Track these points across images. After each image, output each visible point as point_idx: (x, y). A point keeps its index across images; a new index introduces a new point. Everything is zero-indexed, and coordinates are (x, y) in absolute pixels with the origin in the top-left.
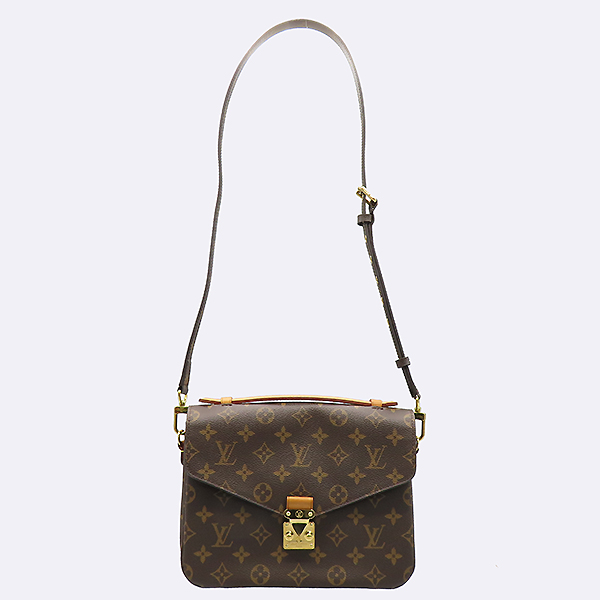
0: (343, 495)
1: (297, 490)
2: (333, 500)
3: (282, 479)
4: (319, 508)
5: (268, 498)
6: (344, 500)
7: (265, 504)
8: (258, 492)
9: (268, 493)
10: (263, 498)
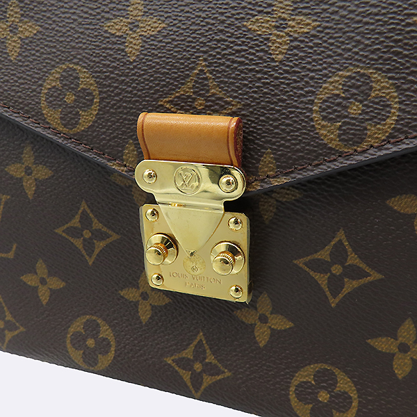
0: (378, 110)
1: (187, 89)
2: (328, 133)
3: (133, 47)
5: (87, 119)
6: (376, 132)
7: (79, 139)
8: (55, 98)
9: (84, 99)
10: (70, 119)
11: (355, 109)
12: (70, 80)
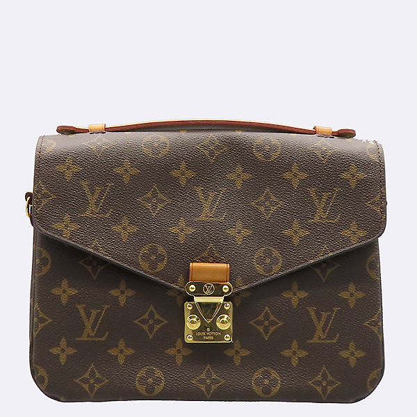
0: (275, 261)
1: (205, 254)
2: (260, 269)
3: (181, 239)
4: (239, 280)
5: (161, 266)
6: (276, 268)
7: (157, 274)
8: (146, 257)
9: (160, 258)
10: (153, 266)
11: (268, 261)
12: (153, 250)
